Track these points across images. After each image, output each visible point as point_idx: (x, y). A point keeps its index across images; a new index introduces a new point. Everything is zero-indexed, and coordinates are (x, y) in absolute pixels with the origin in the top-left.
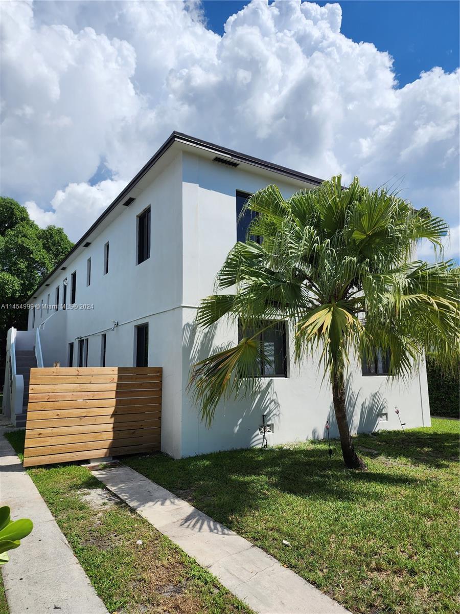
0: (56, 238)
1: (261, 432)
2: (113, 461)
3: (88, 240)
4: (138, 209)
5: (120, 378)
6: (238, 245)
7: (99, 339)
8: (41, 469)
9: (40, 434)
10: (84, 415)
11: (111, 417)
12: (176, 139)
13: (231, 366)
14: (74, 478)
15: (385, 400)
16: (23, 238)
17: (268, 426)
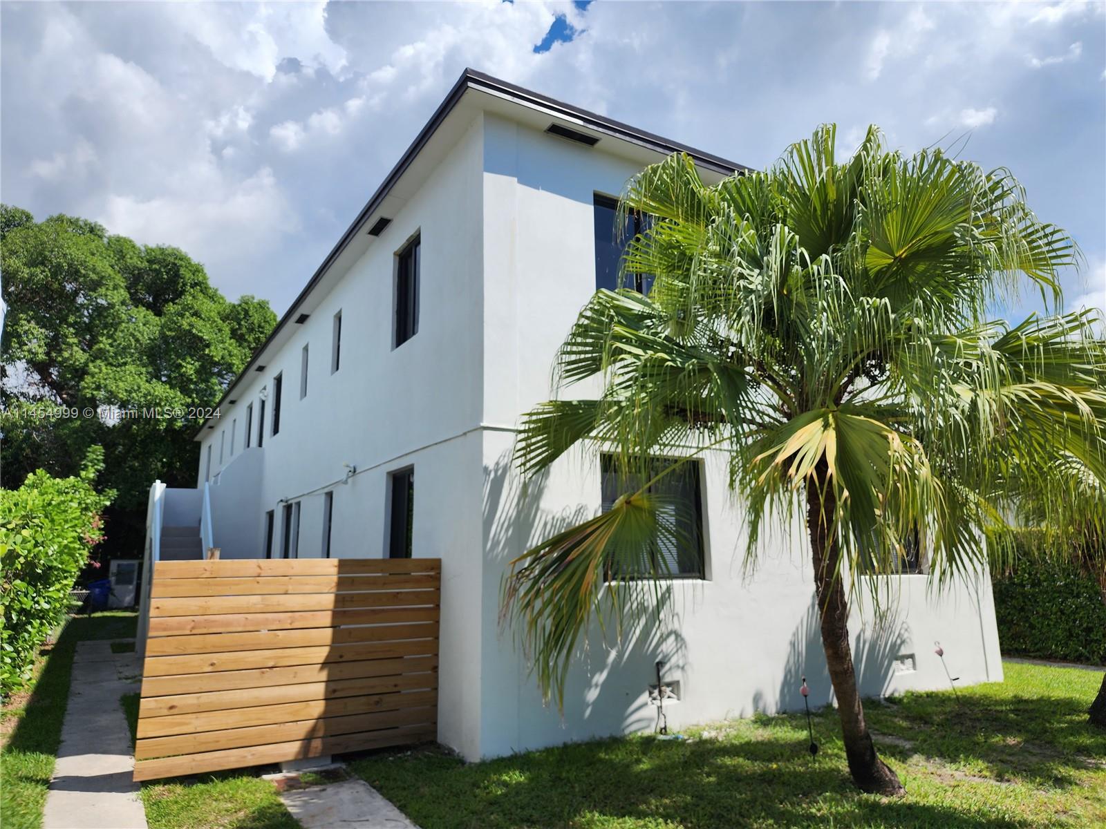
0: (256, 318)
1: (654, 699)
2: (333, 767)
3: (302, 310)
4: (396, 239)
5: (341, 583)
6: (600, 295)
7: (321, 501)
8: (171, 787)
9: (172, 708)
10: (271, 664)
11: (322, 669)
12: (470, 84)
13: (597, 553)
14: (240, 810)
15: (905, 626)
16: (194, 319)
17: (668, 685)
